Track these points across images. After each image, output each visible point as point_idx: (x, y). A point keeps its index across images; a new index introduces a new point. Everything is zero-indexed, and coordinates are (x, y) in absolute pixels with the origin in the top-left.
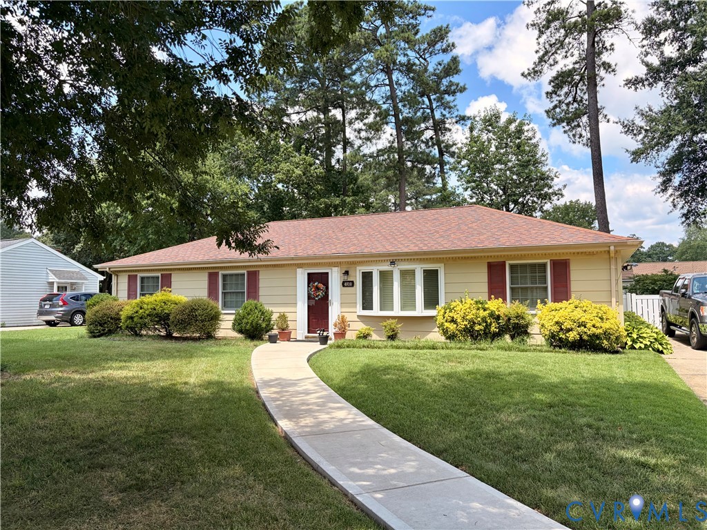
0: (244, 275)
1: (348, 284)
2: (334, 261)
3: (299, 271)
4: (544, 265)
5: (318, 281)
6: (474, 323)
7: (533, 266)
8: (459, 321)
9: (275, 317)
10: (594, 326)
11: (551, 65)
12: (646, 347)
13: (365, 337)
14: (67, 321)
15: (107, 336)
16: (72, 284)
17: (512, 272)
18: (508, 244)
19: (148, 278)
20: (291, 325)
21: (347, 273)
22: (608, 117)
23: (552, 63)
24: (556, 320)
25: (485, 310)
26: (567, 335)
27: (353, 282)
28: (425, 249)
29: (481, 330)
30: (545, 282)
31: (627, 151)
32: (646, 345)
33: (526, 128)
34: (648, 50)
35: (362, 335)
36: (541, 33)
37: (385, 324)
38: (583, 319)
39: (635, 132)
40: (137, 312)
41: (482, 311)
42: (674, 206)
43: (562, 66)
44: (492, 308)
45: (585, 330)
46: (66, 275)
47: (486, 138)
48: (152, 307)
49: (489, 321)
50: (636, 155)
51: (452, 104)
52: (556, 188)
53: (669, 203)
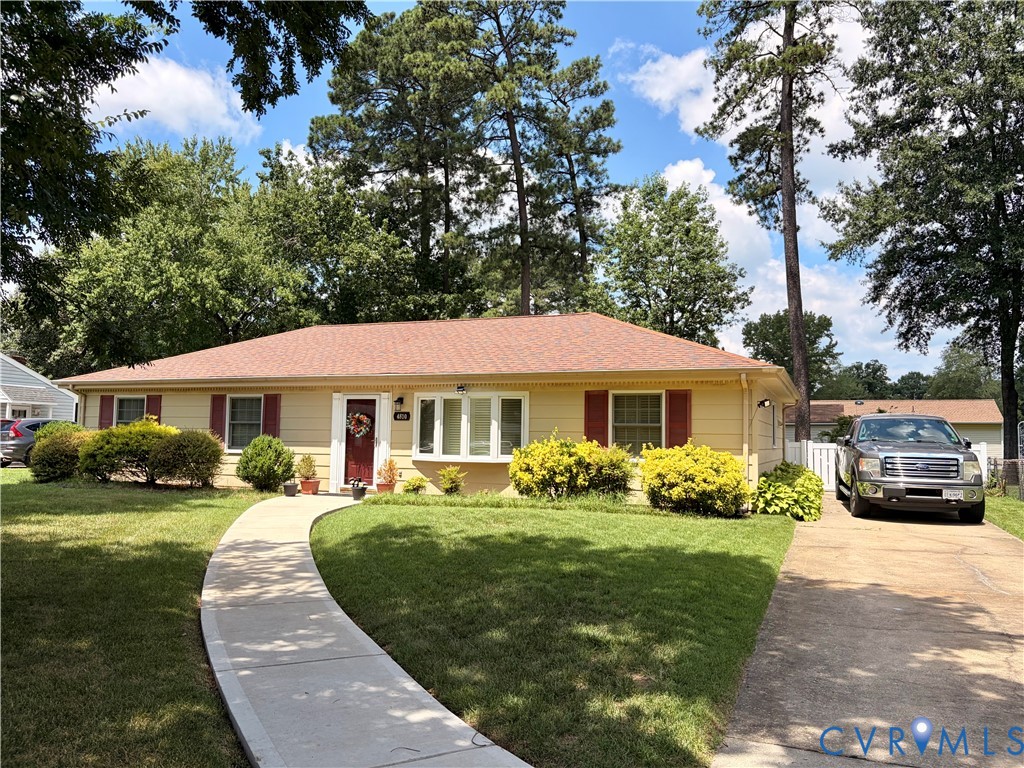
0: (260, 399)
1: (401, 416)
2: (383, 383)
3: (336, 395)
4: (658, 397)
5: (362, 410)
6: (555, 473)
7: (643, 397)
8: (535, 469)
9: (297, 460)
10: (705, 481)
11: (736, 119)
12: (783, 512)
13: (416, 489)
14: (20, 460)
15: (57, 481)
16: (34, 407)
17: (616, 405)
18: (611, 366)
19: (129, 400)
20: (320, 473)
21: (400, 401)
22: (813, 195)
23: (738, 116)
24: (657, 471)
25: (570, 456)
26: (671, 491)
27: (408, 414)
28: (505, 370)
29: (564, 482)
30: (659, 421)
31: (823, 244)
32: (782, 508)
33: (699, 206)
34: (859, 104)
35: (411, 488)
36: (720, 74)
37: (443, 472)
38: (691, 471)
39: (837, 217)
40: (101, 448)
41: (566, 457)
42: (890, 322)
43: (752, 121)
44: (581, 453)
45: (693, 485)
46: (25, 394)
47: (644, 218)
48: (124, 441)
49: (575, 471)
50: (836, 251)
51: (600, 169)
52: (740, 291)
53: (883, 318)
